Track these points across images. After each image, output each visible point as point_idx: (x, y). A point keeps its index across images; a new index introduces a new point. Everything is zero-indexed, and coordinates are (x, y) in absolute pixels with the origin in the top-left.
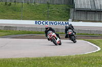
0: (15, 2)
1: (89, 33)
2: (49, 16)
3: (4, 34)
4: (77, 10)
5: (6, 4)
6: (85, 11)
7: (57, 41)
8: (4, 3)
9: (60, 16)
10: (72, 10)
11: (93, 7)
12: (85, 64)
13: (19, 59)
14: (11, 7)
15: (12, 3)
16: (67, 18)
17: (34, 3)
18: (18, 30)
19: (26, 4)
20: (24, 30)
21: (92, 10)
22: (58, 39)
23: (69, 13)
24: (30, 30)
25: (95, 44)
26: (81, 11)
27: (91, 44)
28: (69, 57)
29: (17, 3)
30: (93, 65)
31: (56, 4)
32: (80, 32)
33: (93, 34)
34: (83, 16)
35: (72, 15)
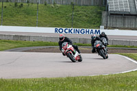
0: (28, 2)
1: (127, 44)
2: (74, 22)
3: (13, 45)
4: (111, 14)
5: (16, 5)
6: (122, 15)
7: (75, 56)
8: (14, 3)
9: (89, 22)
10: (104, 14)
11: (133, 10)
12: (122, 87)
13: (34, 80)
14: (22, 9)
15: (24, 4)
16: (98, 24)
17: (54, 3)
18: (32, 40)
19: (43, 5)
20: (40, 41)
21: (131, 13)
22: (77, 54)
23: (100, 17)
24: (48, 41)
25: (135, 60)
26: (117, 14)
27: (130, 59)
28: (100, 77)
29: (30, 4)
30: (132, 88)
31: (83, 5)
32: (115, 44)
33: (133, 47)
34: (119, 22)
35: (104, 20)
